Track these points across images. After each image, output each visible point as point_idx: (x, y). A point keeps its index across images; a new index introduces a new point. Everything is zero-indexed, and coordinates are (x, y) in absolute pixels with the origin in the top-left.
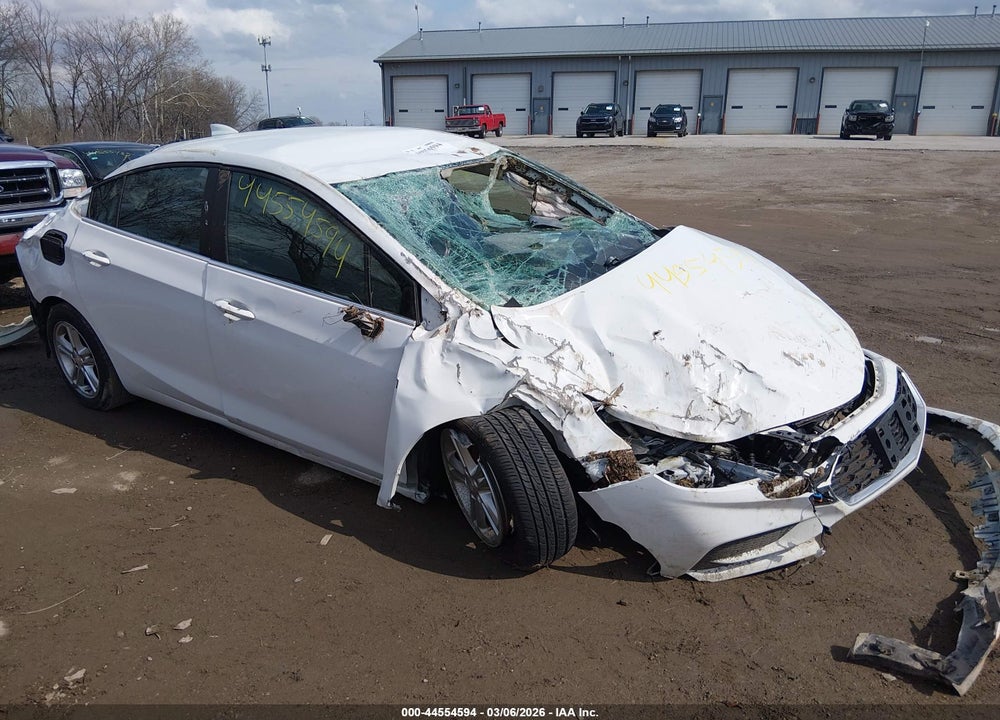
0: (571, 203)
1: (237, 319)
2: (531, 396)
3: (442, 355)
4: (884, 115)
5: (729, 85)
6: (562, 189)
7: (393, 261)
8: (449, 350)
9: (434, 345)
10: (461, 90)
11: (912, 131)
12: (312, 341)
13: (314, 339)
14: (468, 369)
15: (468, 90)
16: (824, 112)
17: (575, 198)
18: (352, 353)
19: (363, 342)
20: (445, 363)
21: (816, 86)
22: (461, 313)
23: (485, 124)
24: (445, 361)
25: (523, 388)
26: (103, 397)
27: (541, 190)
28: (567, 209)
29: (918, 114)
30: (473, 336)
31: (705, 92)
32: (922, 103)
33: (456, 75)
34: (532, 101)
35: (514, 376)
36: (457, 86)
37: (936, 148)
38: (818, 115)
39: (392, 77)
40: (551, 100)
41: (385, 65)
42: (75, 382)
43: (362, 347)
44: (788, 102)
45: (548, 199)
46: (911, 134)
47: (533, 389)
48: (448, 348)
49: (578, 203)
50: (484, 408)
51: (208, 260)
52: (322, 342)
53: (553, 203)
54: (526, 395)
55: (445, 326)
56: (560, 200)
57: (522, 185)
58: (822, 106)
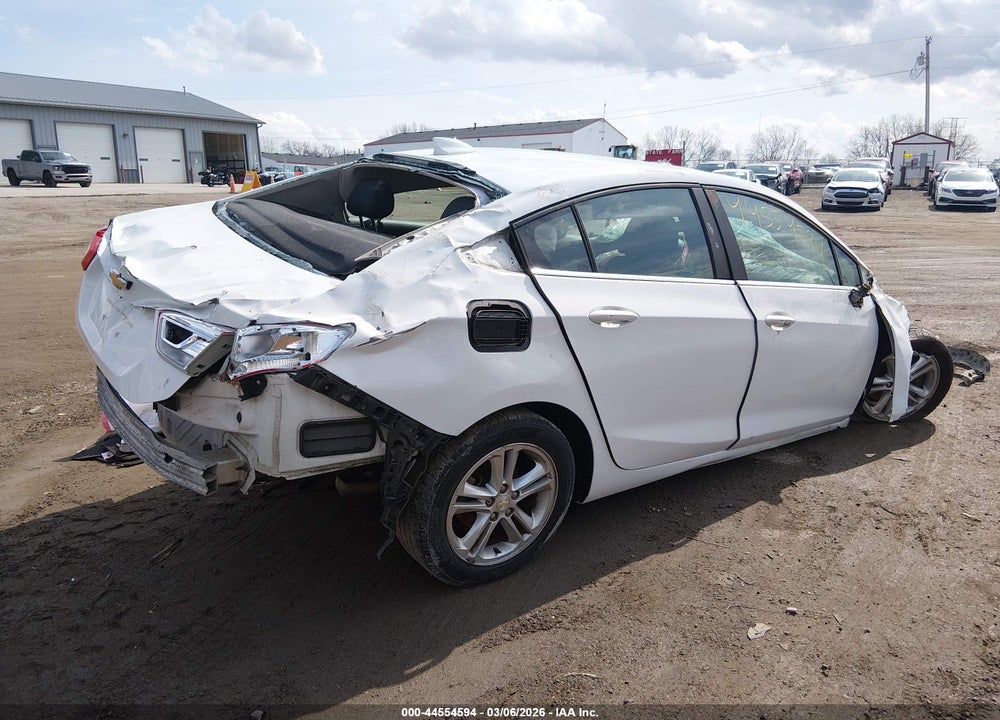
42: (471, 554)
51: (734, 282)
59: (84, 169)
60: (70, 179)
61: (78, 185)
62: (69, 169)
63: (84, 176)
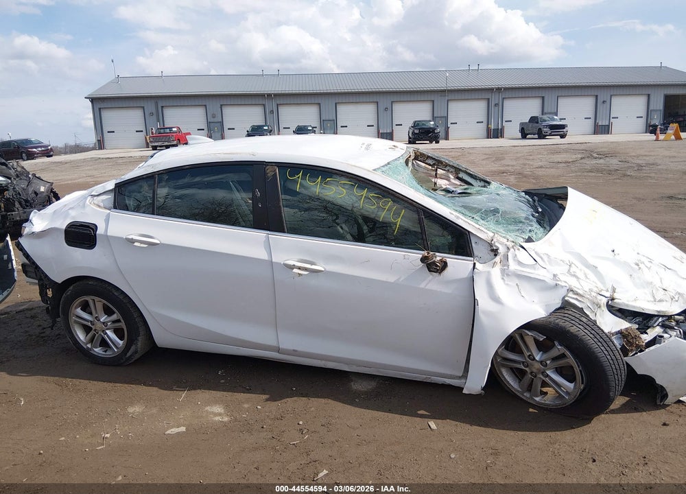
0: (458, 178)
1: (306, 273)
2: (577, 299)
3: (503, 279)
4: (434, 130)
5: (338, 113)
6: (452, 170)
7: (446, 219)
8: (508, 275)
9: (496, 272)
10: (155, 117)
11: (447, 138)
12: (383, 281)
13: (385, 280)
14: (525, 286)
15: (160, 117)
16: (395, 128)
17: (461, 175)
18: (422, 286)
19: (431, 276)
20: (507, 284)
21: (389, 112)
22: (508, 249)
23: (179, 140)
24: (506, 282)
25: (571, 294)
26: (129, 354)
27: (440, 171)
28: (458, 182)
29: (448, 128)
30: (520, 263)
31: (323, 118)
32: (450, 121)
33: (150, 107)
34: (209, 123)
35: (562, 287)
36: (152, 114)
37: (469, 147)
38: (392, 130)
39: (100, 109)
40: (222, 123)
41: (94, 100)
42: (89, 346)
43: (430, 281)
44: (374, 122)
45: (443, 177)
46: (446, 140)
47: (577, 294)
48: (505, 273)
49: (464, 178)
50: (546, 311)
51: (269, 232)
52: (392, 281)
53: (448, 179)
54: (573, 298)
55: (498, 259)
56: (452, 177)
57: (425, 168)
58: (394, 125)
59: (563, 127)
60: (553, 133)
61: (559, 137)
62: (553, 127)
63: (561, 131)
